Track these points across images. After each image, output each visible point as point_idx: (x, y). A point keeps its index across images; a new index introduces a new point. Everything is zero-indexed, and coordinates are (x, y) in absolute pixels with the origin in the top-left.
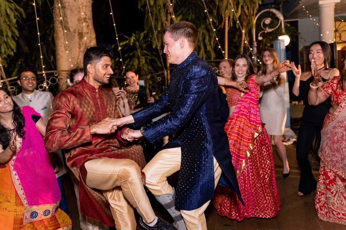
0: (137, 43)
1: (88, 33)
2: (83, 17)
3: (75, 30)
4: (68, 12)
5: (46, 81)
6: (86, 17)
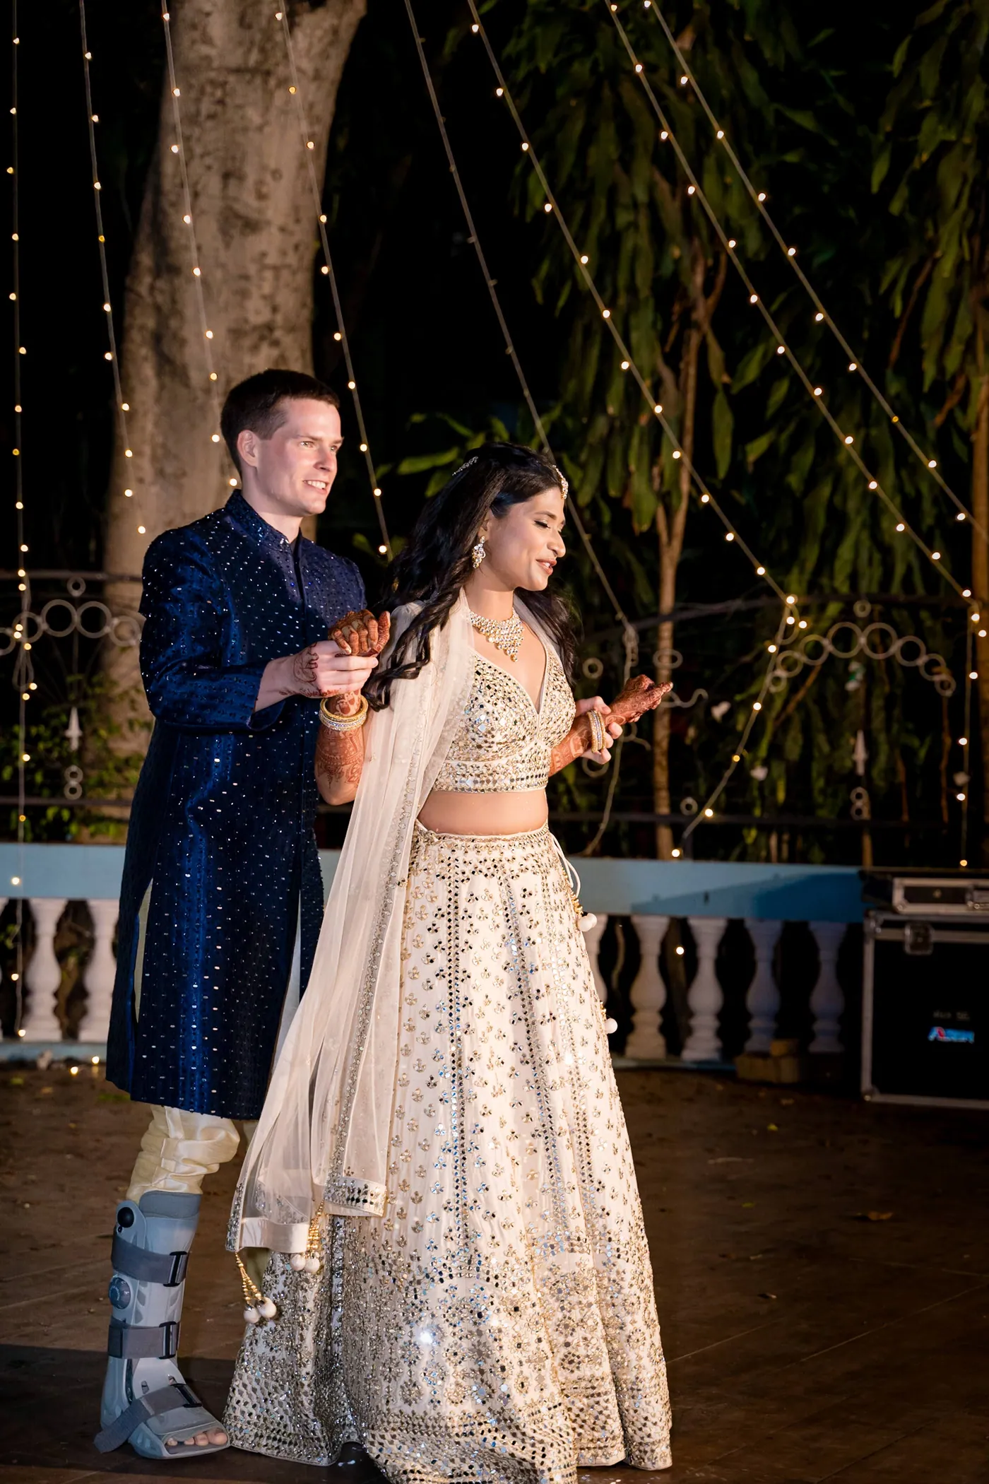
2: (255, 320)
5: (25, 615)
6: (273, 321)
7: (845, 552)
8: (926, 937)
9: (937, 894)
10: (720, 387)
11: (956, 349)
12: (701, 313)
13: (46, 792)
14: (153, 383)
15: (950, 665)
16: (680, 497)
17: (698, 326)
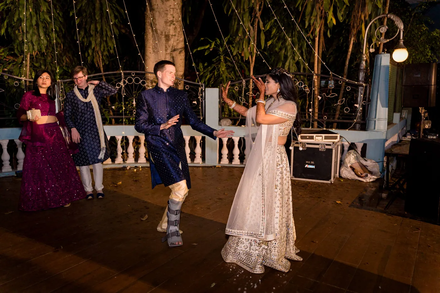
0: (221, 49)
1: (175, 35)
2: (170, 20)
3: (162, 32)
4: (157, 14)
5: (123, 80)
6: (173, 20)
7: (287, 64)
8: (305, 146)
9: (308, 137)
10: (262, 30)
11: (313, 18)
12: (258, 15)
13: (129, 115)
14: (151, 33)
15: (309, 87)
16: (254, 53)
17: (257, 17)
